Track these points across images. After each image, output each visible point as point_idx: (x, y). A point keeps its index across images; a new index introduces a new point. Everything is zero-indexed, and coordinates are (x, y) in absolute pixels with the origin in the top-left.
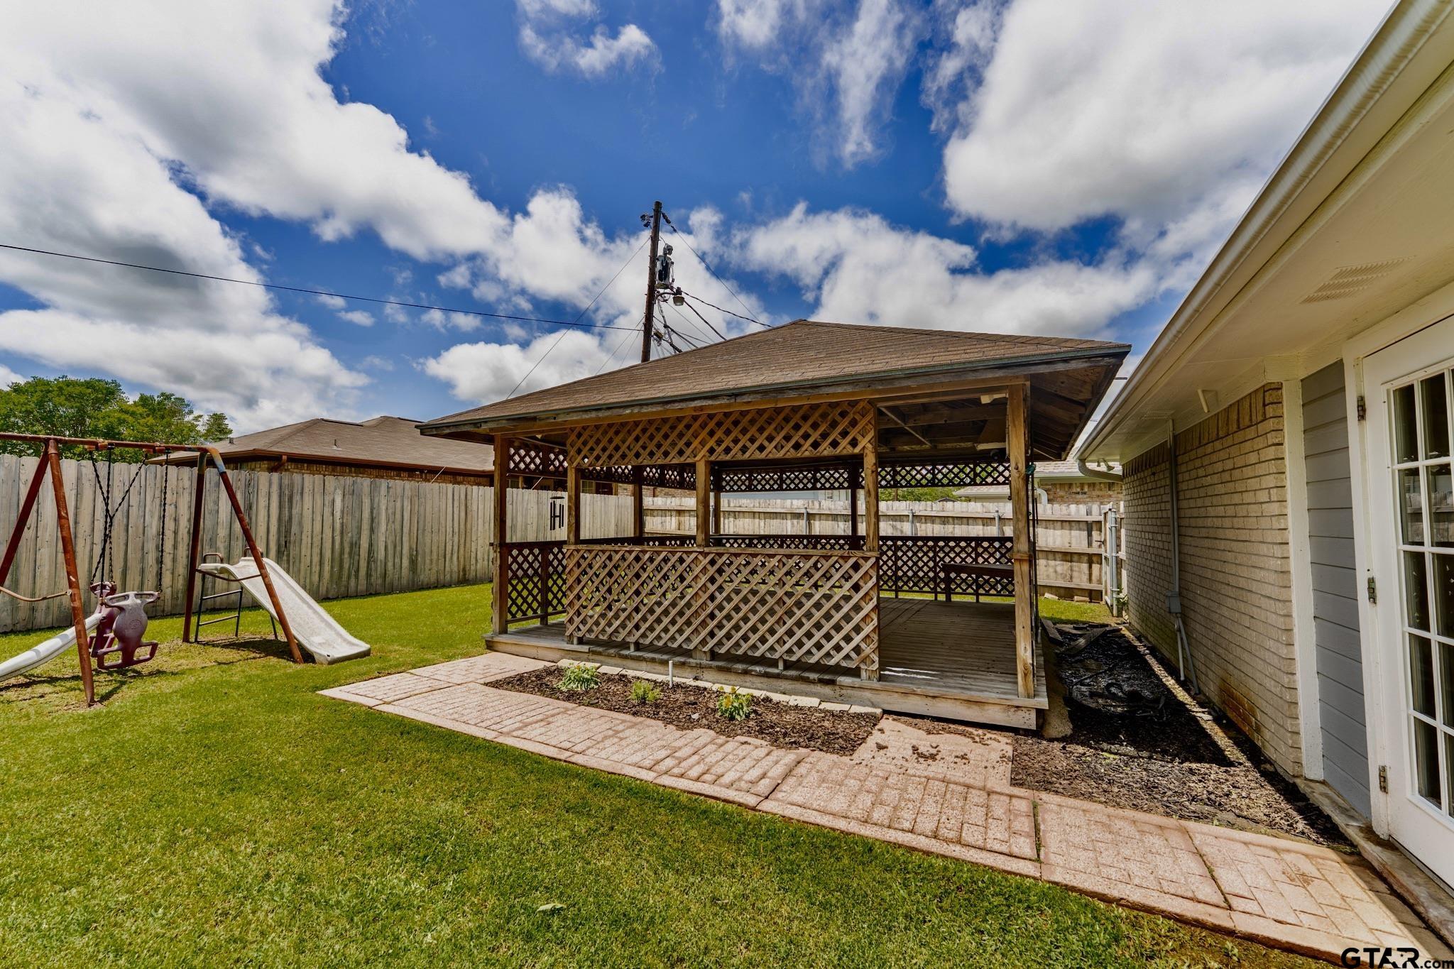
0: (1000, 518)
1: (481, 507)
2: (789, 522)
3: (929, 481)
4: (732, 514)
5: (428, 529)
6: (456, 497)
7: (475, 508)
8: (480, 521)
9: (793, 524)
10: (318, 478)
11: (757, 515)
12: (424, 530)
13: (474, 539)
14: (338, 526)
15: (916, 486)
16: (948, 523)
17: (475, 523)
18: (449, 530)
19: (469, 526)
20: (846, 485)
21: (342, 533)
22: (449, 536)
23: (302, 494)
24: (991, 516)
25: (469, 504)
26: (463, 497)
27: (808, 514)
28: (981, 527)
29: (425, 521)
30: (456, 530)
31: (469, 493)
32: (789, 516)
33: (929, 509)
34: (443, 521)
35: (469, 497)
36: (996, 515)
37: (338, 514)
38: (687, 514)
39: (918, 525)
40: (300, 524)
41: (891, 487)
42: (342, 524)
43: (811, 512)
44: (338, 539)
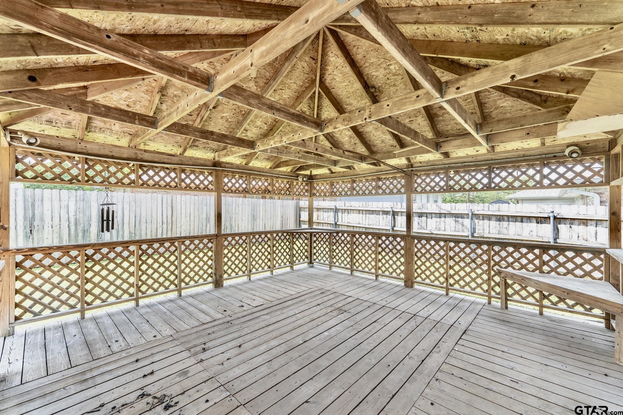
0: (555, 218)
1: (183, 207)
2: (381, 216)
3: (485, 186)
4: (347, 211)
5: (143, 220)
6: (164, 202)
7: (179, 208)
8: (183, 216)
9: (383, 218)
10: (55, 192)
11: (361, 212)
12: (140, 222)
13: (178, 226)
14: (72, 220)
15: (470, 190)
16: (504, 220)
17: (179, 217)
18: (160, 221)
19: (174, 219)
20: (403, 190)
21: (76, 224)
22: (160, 225)
23: (42, 201)
24: (546, 215)
25: (174, 206)
26: (170, 201)
27: (393, 212)
28: (535, 224)
29: (140, 216)
30: (165, 221)
31: (174, 199)
32: (381, 213)
33: (486, 209)
34: (154, 216)
35: (174, 202)
36: (551, 215)
37: (72, 214)
38: (322, 211)
39: (476, 221)
40: (42, 219)
41: (445, 191)
42: (76, 219)
43: (395, 210)
44: (73, 228)
